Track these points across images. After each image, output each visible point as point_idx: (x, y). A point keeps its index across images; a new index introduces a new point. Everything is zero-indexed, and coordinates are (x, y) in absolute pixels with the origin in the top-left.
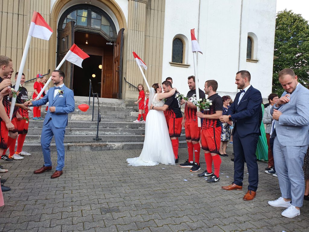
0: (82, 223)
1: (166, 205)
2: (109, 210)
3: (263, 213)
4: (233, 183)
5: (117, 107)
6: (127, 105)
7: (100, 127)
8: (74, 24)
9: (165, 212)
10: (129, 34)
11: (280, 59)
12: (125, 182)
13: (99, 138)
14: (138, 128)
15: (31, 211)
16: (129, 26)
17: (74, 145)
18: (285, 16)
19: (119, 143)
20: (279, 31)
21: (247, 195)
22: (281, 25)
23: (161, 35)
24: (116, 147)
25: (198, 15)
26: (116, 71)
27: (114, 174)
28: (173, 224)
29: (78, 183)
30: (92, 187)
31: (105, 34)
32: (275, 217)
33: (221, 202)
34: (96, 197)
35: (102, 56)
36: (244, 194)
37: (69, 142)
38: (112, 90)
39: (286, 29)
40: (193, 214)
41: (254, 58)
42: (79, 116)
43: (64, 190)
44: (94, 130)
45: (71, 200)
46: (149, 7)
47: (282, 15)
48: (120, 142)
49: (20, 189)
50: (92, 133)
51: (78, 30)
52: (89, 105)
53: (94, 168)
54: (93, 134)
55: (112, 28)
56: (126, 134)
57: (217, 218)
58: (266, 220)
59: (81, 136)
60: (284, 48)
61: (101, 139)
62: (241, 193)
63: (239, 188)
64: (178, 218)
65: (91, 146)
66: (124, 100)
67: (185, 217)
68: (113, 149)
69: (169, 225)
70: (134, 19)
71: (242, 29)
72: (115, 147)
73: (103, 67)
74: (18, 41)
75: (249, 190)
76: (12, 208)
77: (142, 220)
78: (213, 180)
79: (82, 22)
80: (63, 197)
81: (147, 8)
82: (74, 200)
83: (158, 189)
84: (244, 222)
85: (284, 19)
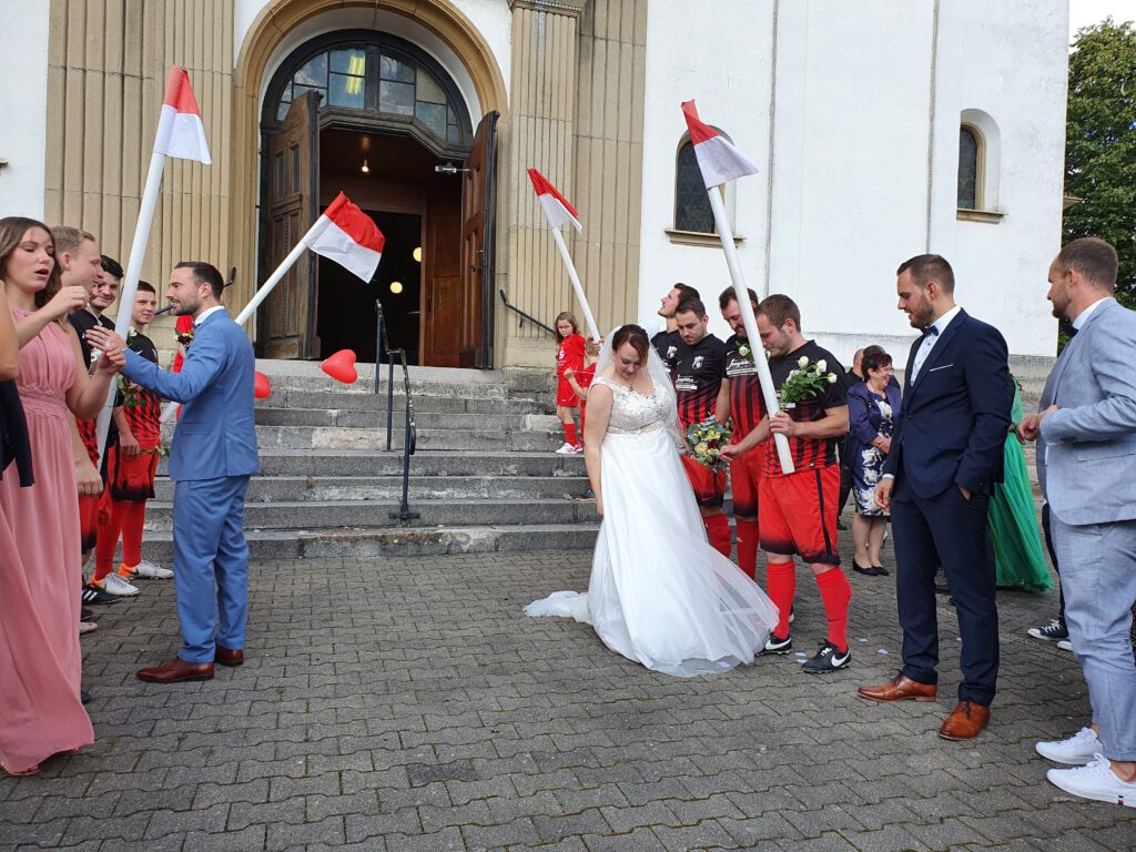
0: (340, 819)
1: (647, 754)
2: (438, 773)
3: (1012, 789)
4: (901, 674)
5: (477, 398)
6: (511, 392)
7: (416, 471)
8: (319, 101)
9: (642, 781)
10: (515, 132)
11: (1093, 205)
12: (500, 670)
13: (412, 510)
14: (551, 475)
15: (160, 772)
16: (517, 103)
17: (323, 538)
18: (1106, 44)
19: (482, 529)
20: (1086, 101)
21: (954, 719)
22: (1090, 79)
23: (635, 130)
24: (471, 543)
25: (769, 53)
26: (470, 267)
27: (460, 640)
28: (670, 824)
29: (331, 675)
30: (379, 688)
31: (431, 136)
32: (1060, 803)
33: (854, 746)
34: (394, 726)
35: (420, 217)
36: (942, 715)
37: (304, 529)
38: (458, 338)
39: (1113, 91)
40: (745, 789)
41: (987, 207)
42: (342, 434)
43: (281, 700)
44: (393, 483)
45: (304, 737)
46: (586, 32)
47: (1095, 41)
48: (485, 524)
49: (127, 696)
50: (387, 494)
51: (334, 125)
52: (377, 392)
53: (389, 622)
54: (389, 496)
55: (456, 114)
56: (509, 495)
57: (838, 804)
58: (1024, 814)
59: (347, 504)
60: (1108, 165)
61: (418, 517)
62: (935, 711)
63: (924, 694)
64: (689, 804)
65: (382, 540)
66: (503, 373)
67: (717, 801)
68: (461, 552)
69: (654, 828)
70: (533, 74)
71: (937, 99)
72: (466, 543)
73: (426, 254)
74: (124, 171)
75: (961, 700)
76: (95, 761)
77: (558, 810)
78: (826, 662)
79: (348, 94)
80: (277, 722)
81: (580, 35)
82: (315, 734)
83: (621, 695)
84: (942, 819)
85: (1103, 57)
